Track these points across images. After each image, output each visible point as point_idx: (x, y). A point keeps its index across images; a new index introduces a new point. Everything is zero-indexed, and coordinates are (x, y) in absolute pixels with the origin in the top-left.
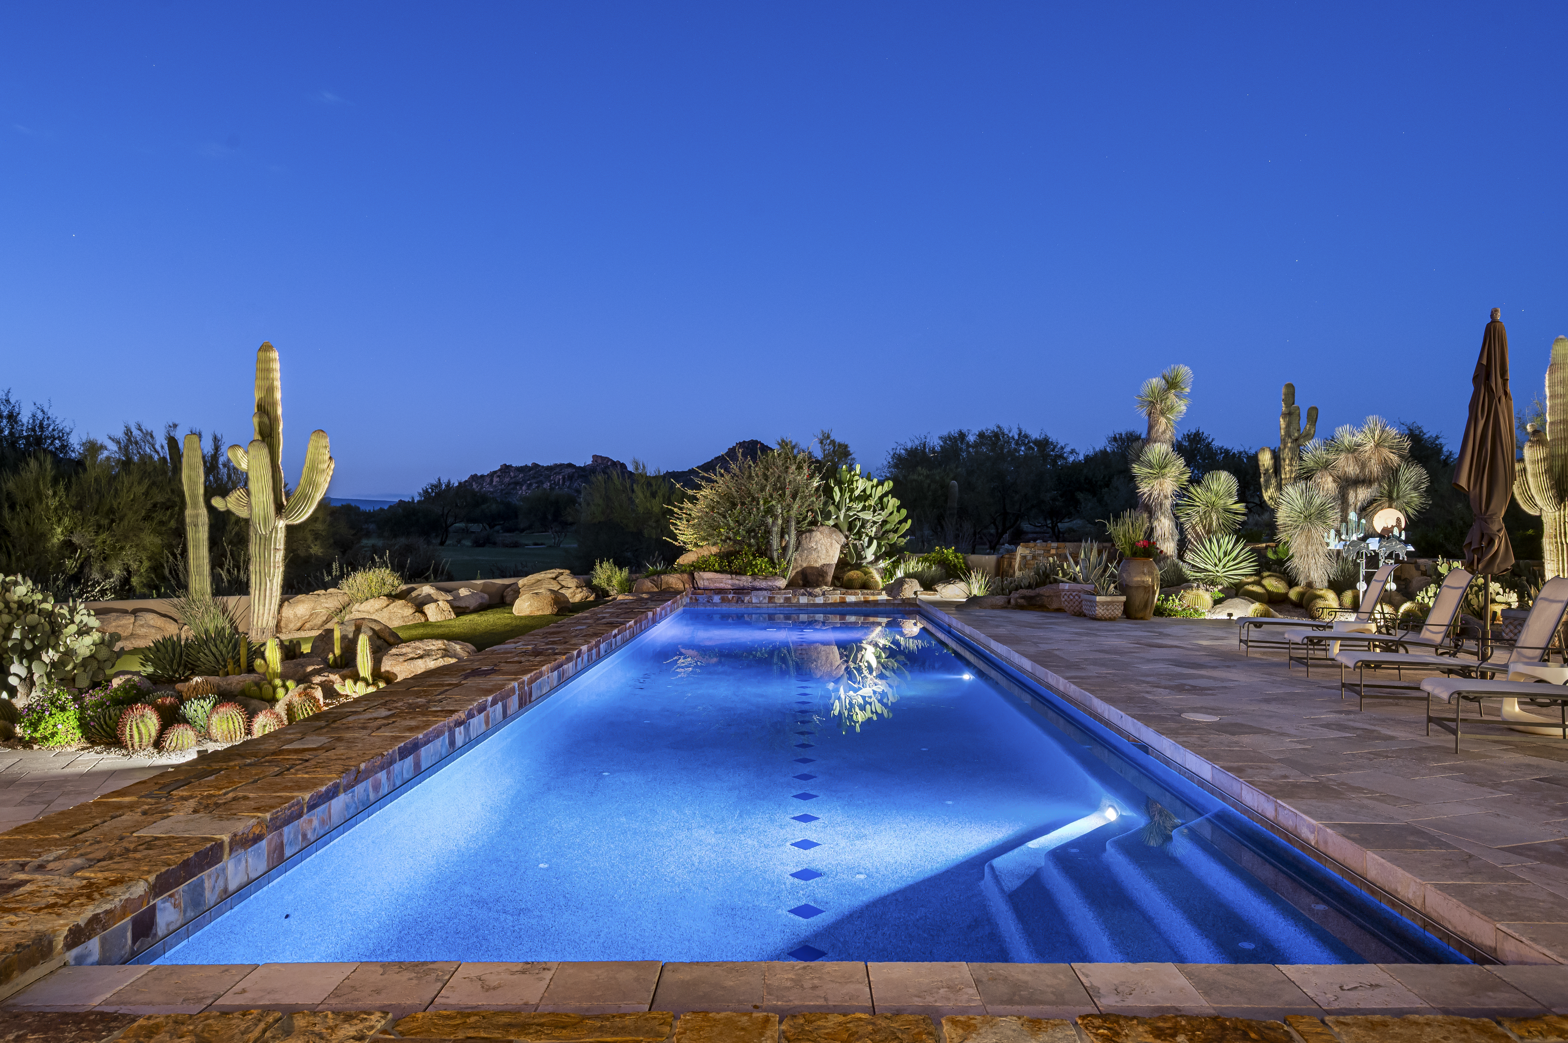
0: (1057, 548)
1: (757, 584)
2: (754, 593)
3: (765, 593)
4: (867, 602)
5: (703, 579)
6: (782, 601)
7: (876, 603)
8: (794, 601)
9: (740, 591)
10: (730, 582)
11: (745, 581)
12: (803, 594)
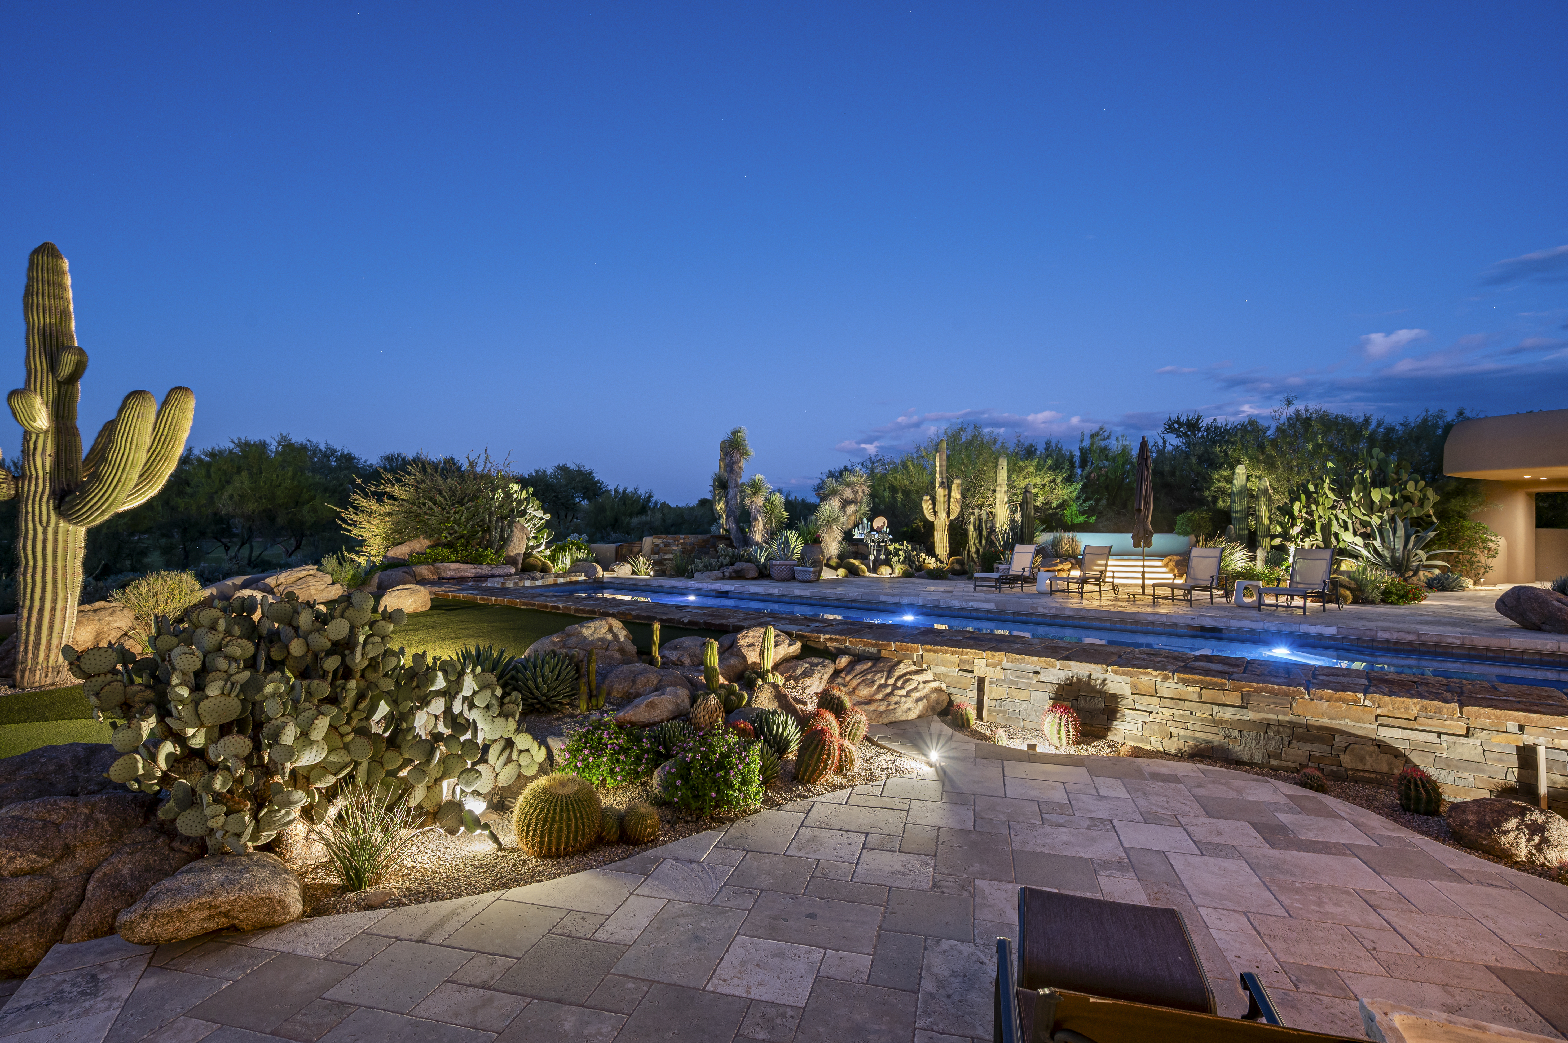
0: (684, 539)
1: (496, 571)
2: (490, 580)
3: (499, 579)
4: (571, 582)
5: (450, 570)
6: (511, 585)
7: (577, 582)
8: (521, 585)
9: (479, 578)
10: (474, 571)
11: (484, 569)
12: (528, 579)
